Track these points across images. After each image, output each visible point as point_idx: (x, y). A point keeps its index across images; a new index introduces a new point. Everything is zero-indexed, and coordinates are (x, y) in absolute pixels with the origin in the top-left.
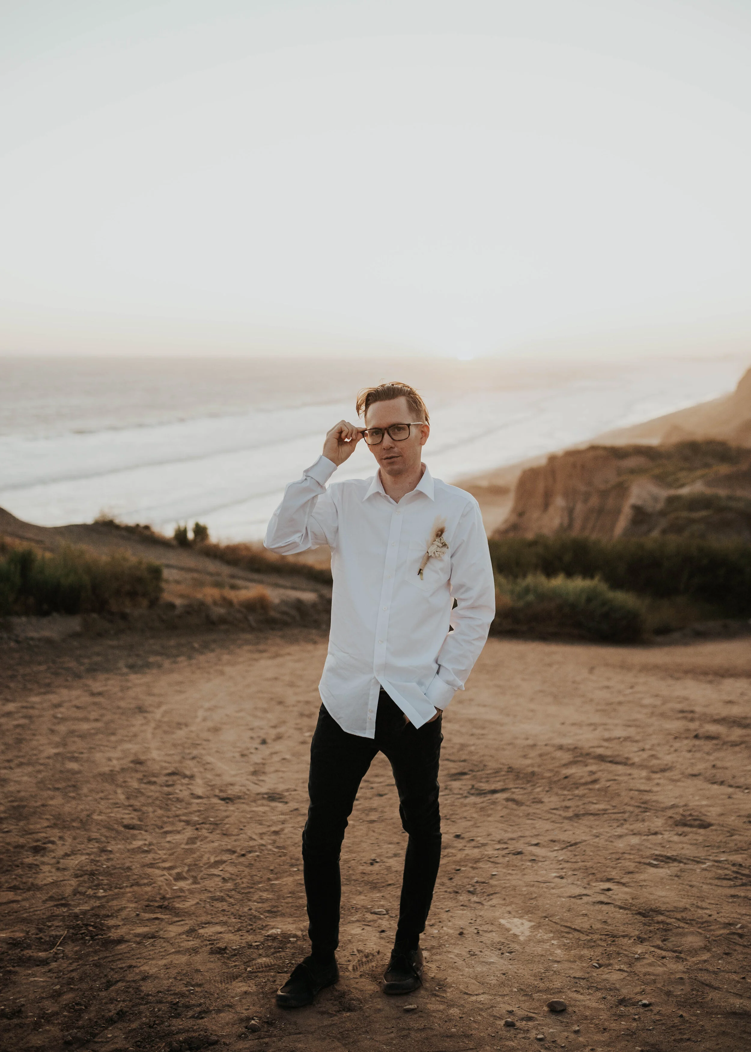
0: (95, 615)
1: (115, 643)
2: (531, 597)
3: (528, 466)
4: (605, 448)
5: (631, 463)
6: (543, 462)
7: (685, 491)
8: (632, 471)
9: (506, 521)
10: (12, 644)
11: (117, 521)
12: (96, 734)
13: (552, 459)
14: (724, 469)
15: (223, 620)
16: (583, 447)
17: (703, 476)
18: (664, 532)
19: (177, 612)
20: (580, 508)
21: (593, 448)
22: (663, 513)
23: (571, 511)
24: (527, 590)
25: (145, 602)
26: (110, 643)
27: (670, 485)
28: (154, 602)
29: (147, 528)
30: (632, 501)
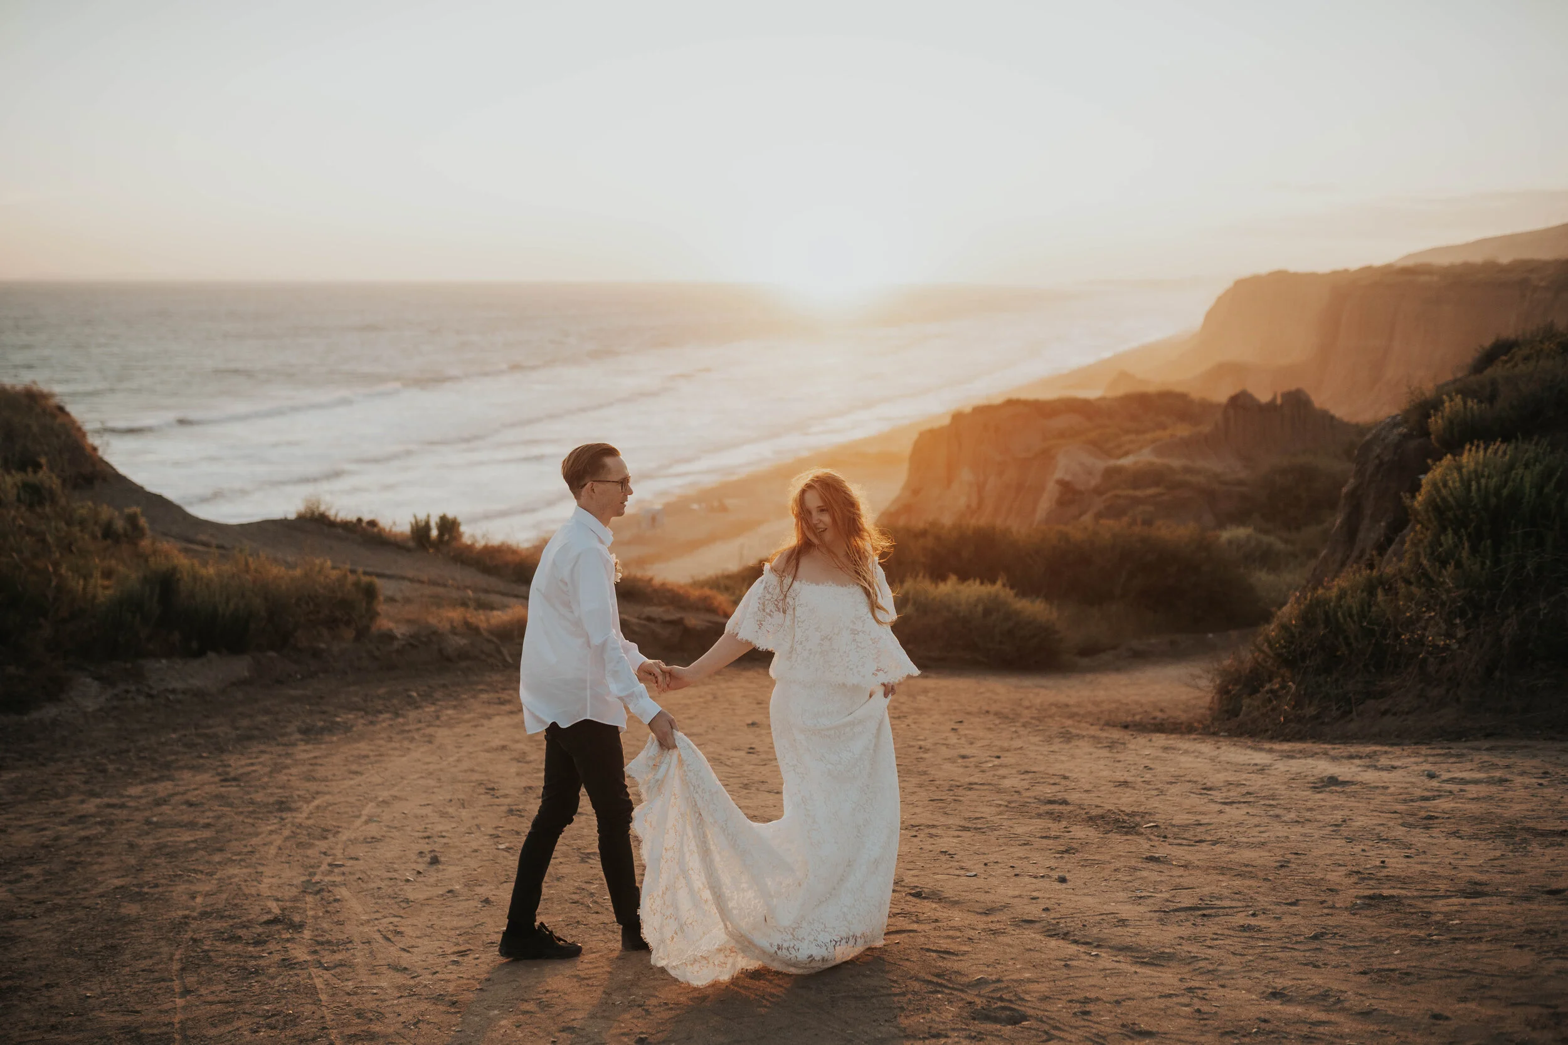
0: (272, 654)
1: (299, 692)
3: (928, 426)
4: (1027, 403)
5: (1061, 422)
6: (946, 421)
7: (1127, 462)
8: (1062, 435)
9: (897, 500)
10: (141, 700)
11: (331, 514)
12: (195, 850)
14: (1183, 430)
15: (463, 655)
16: (998, 400)
17: (1153, 441)
18: (1099, 516)
19: (396, 645)
20: (992, 482)
21: (1010, 403)
22: (1098, 491)
23: (981, 488)
25: (349, 634)
26: (292, 692)
27: (1109, 454)
28: (362, 634)
29: (372, 523)
30: (1059, 474)
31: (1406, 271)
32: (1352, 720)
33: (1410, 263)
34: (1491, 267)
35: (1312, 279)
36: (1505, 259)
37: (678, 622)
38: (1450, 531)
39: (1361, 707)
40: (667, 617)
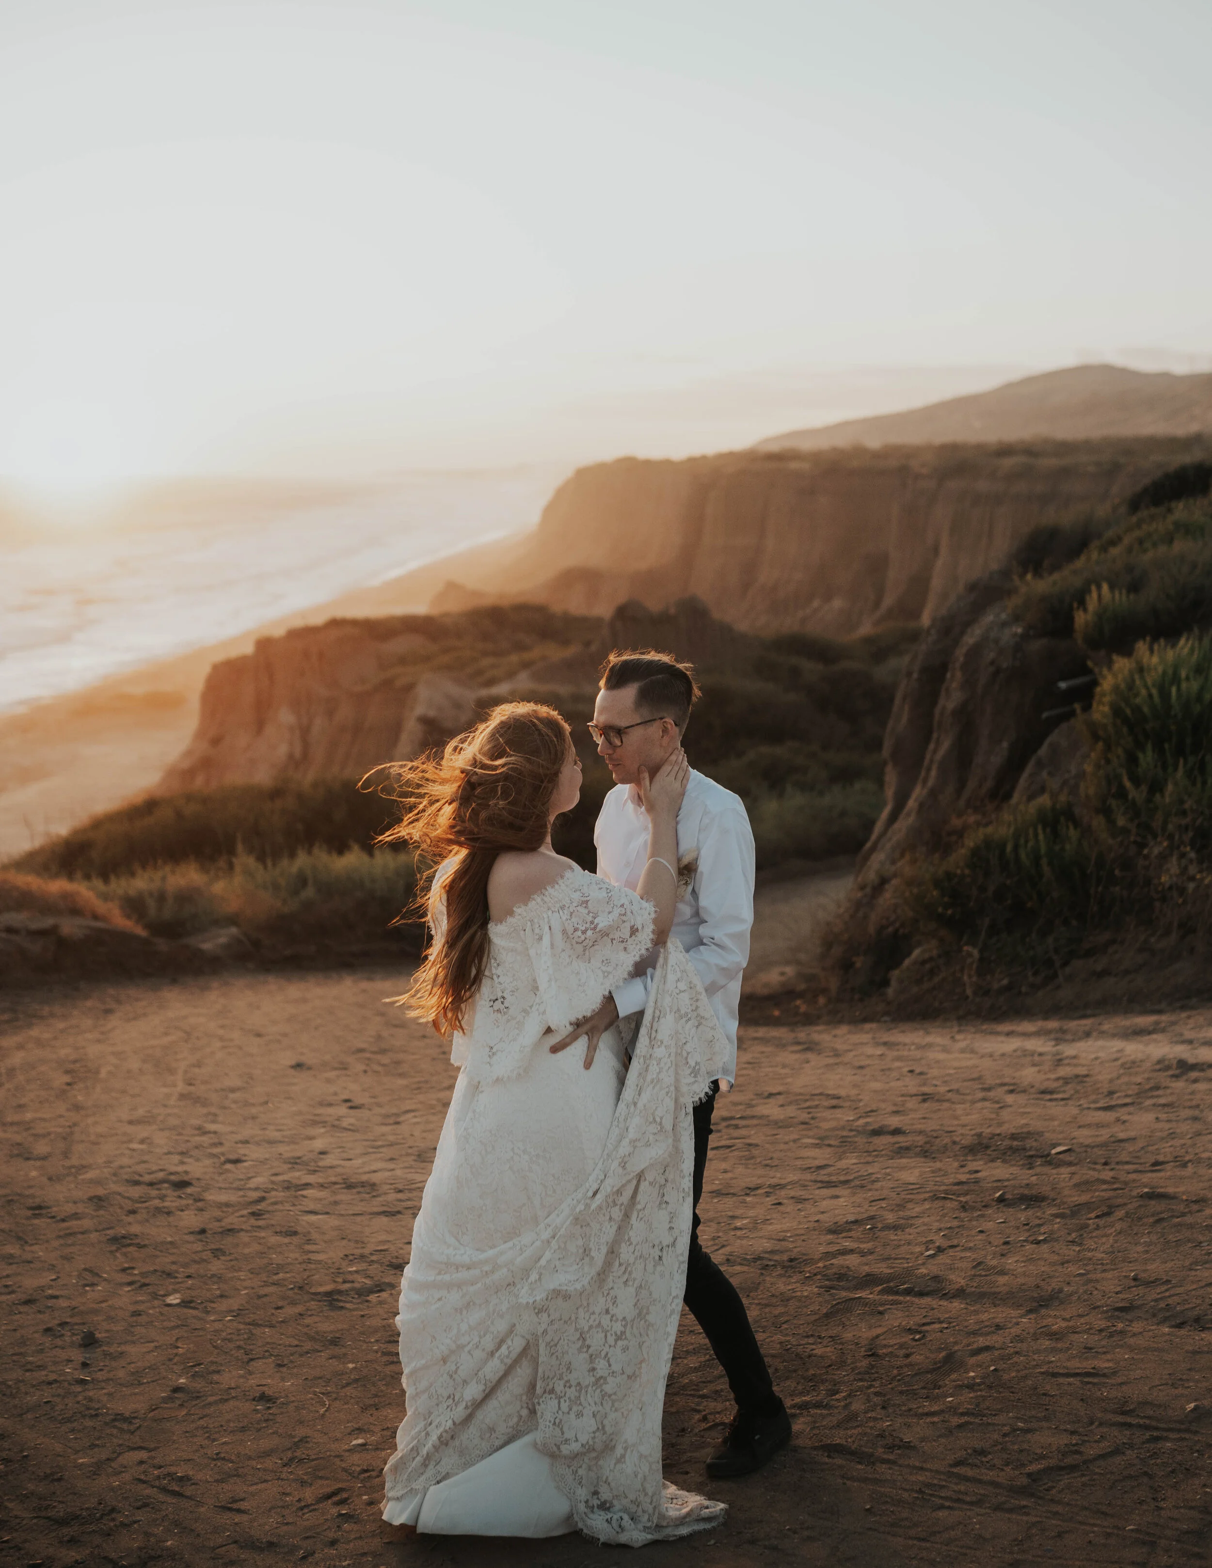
2: (309, 892)
3: (220, 657)
4: (354, 623)
5: (399, 646)
6: (248, 649)
8: (405, 660)
9: (188, 753)
13: (264, 645)
14: (555, 653)
16: (319, 620)
17: (524, 665)
20: (319, 724)
21: (335, 623)
23: (305, 731)
24: (302, 881)
30: (420, 710)
31: (772, 457)
32: (1058, 987)
33: (774, 448)
34: (859, 451)
35: (666, 465)
36: (874, 443)
37: (52, 932)
38: (1149, 747)
39: (1068, 970)
40: (35, 925)
